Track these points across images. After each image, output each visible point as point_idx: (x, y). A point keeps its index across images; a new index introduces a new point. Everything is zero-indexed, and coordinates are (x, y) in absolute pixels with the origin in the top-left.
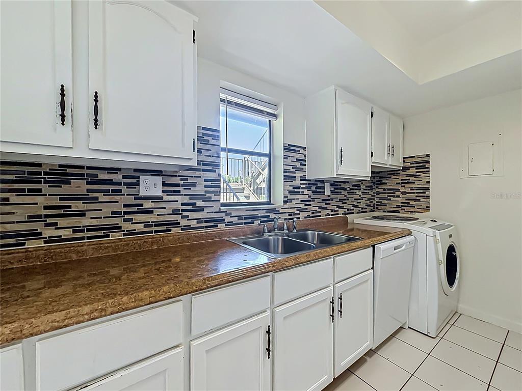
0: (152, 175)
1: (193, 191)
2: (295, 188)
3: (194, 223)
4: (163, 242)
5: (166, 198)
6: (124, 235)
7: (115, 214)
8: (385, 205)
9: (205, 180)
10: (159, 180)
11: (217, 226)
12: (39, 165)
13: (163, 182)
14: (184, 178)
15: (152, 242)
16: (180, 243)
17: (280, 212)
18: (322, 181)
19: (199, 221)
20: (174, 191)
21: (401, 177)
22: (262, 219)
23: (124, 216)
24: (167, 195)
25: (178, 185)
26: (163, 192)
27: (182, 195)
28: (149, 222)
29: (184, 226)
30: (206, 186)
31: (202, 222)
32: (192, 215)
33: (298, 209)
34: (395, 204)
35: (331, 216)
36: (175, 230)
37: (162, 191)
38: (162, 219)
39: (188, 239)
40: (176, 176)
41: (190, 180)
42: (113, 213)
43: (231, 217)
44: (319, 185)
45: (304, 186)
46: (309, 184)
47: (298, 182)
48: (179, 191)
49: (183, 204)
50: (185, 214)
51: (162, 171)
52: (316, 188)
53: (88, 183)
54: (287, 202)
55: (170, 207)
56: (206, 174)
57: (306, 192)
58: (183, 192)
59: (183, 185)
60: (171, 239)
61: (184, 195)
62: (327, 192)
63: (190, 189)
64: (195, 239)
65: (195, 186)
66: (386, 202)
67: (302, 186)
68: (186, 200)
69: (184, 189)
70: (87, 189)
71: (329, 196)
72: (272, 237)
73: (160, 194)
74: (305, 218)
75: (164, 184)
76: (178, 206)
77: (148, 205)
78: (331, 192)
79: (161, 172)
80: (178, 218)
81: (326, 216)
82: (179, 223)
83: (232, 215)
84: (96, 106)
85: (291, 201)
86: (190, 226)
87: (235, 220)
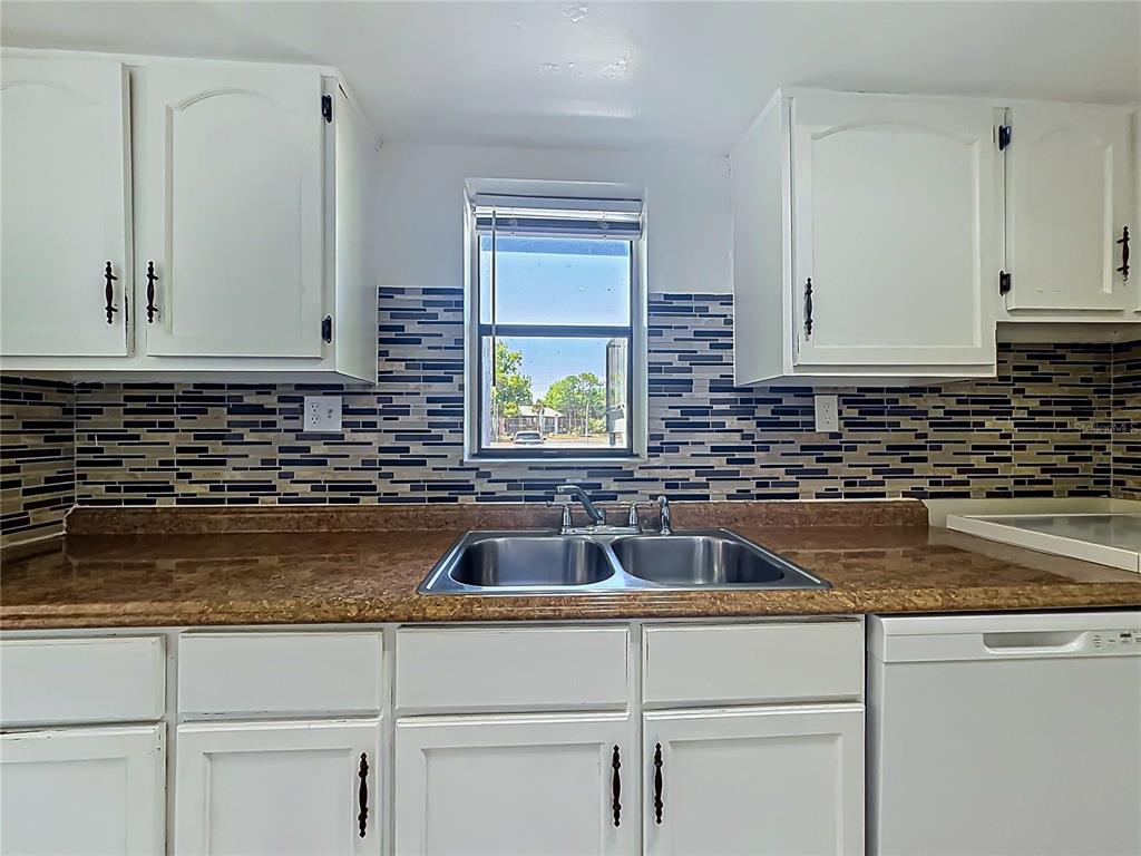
0: (325, 394)
1: (403, 422)
2: (686, 411)
3: (404, 490)
4: (339, 521)
5: (349, 437)
6: (280, 501)
7: (268, 464)
9: (430, 400)
10: (336, 402)
11: (455, 499)
12: (171, 386)
13: (343, 406)
14: (385, 398)
15: (319, 520)
16: (370, 527)
18: (803, 391)
19: (416, 485)
20: (365, 424)
23: (280, 469)
24: (352, 431)
25: (373, 412)
26: (345, 425)
27: (380, 431)
28: (320, 482)
29: (385, 494)
30: (430, 413)
31: (422, 488)
32: (400, 473)
33: (700, 471)
35: (843, 500)
36: (366, 501)
37: (343, 423)
38: (341, 476)
39: (386, 521)
40: (369, 394)
41: (396, 401)
42: (264, 462)
43: (489, 481)
44: (790, 402)
45: (726, 407)
47: (700, 397)
48: (374, 424)
49: (382, 450)
50: (385, 469)
51: (342, 385)
52: (773, 412)
53: (230, 412)
54: (660, 450)
55: (356, 455)
56: (430, 386)
57: (731, 422)
58: (382, 425)
59: (382, 412)
60: (354, 518)
61: (385, 431)
62: (828, 427)
63: (397, 419)
64: (402, 522)
65: (407, 413)
67: (715, 407)
68: (390, 441)
69: (385, 419)
70: (228, 422)
71: (834, 436)
73: (338, 429)
74: (729, 497)
75: (346, 411)
76: (372, 453)
77: (318, 449)
78: (846, 425)
79: (341, 387)
80: (372, 476)
82: (375, 486)
83: (492, 478)
85: (674, 447)
86: (396, 494)
87: (500, 489)
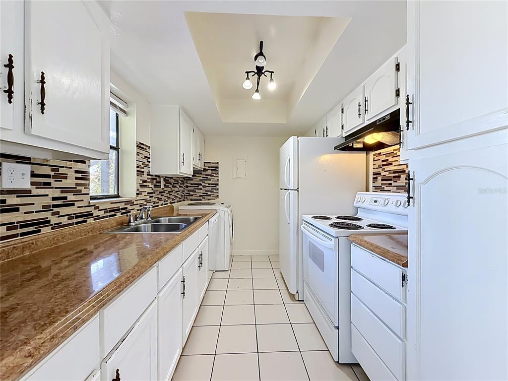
0: (17, 162)
1: (65, 183)
2: (143, 181)
3: (65, 220)
4: (37, 245)
5: (35, 191)
8: (192, 195)
9: (77, 172)
10: (27, 168)
11: (86, 221)
13: (31, 171)
14: (55, 168)
15: (23, 248)
16: (54, 244)
17: (135, 203)
18: (159, 176)
19: (70, 217)
20: (45, 184)
21: (202, 176)
22: (123, 211)
24: (37, 188)
25: (48, 176)
26: (32, 184)
27: (53, 188)
28: (14, 223)
29: (55, 224)
30: (77, 178)
31: (72, 218)
32: (63, 211)
34: (198, 194)
35: (164, 206)
36: (46, 230)
37: (31, 182)
38: (29, 217)
39: (63, 238)
40: (46, 165)
41: (61, 171)
43: (99, 211)
44: (158, 179)
45: (149, 181)
46: (152, 179)
47: (145, 177)
48: (49, 184)
49: (54, 199)
50: (55, 210)
51: (30, 158)
52: (156, 182)
54: (139, 194)
55: (39, 203)
56: (76, 165)
57: (150, 185)
58: (54, 184)
59: (54, 177)
60: (46, 241)
61: (56, 188)
62: (162, 186)
63: (61, 181)
64: (70, 237)
65: (66, 178)
66: (193, 193)
68: (58, 194)
69: (55, 181)
71: (163, 189)
72: (142, 225)
73: (27, 186)
75: (33, 175)
76: (48, 201)
77: (12, 200)
78: (164, 186)
79: (29, 159)
80: (47, 215)
81: (161, 205)
82: (50, 220)
83: (100, 209)
84: (43, 89)
85: (141, 193)
86: (61, 223)
87: (101, 213)
